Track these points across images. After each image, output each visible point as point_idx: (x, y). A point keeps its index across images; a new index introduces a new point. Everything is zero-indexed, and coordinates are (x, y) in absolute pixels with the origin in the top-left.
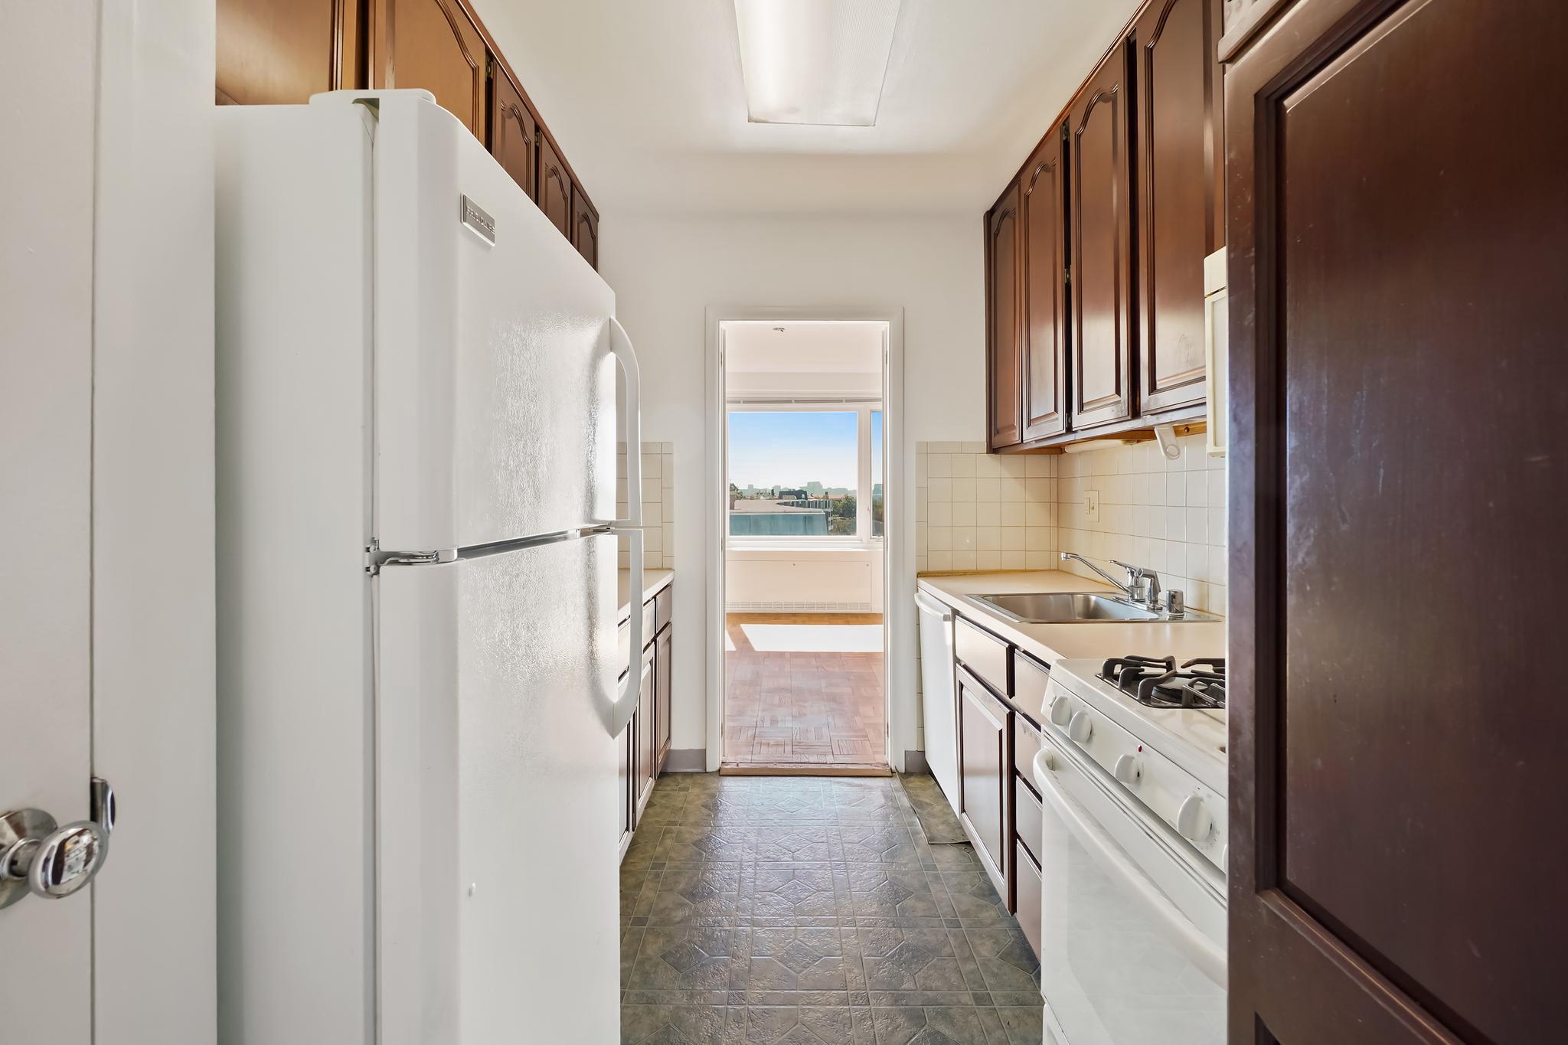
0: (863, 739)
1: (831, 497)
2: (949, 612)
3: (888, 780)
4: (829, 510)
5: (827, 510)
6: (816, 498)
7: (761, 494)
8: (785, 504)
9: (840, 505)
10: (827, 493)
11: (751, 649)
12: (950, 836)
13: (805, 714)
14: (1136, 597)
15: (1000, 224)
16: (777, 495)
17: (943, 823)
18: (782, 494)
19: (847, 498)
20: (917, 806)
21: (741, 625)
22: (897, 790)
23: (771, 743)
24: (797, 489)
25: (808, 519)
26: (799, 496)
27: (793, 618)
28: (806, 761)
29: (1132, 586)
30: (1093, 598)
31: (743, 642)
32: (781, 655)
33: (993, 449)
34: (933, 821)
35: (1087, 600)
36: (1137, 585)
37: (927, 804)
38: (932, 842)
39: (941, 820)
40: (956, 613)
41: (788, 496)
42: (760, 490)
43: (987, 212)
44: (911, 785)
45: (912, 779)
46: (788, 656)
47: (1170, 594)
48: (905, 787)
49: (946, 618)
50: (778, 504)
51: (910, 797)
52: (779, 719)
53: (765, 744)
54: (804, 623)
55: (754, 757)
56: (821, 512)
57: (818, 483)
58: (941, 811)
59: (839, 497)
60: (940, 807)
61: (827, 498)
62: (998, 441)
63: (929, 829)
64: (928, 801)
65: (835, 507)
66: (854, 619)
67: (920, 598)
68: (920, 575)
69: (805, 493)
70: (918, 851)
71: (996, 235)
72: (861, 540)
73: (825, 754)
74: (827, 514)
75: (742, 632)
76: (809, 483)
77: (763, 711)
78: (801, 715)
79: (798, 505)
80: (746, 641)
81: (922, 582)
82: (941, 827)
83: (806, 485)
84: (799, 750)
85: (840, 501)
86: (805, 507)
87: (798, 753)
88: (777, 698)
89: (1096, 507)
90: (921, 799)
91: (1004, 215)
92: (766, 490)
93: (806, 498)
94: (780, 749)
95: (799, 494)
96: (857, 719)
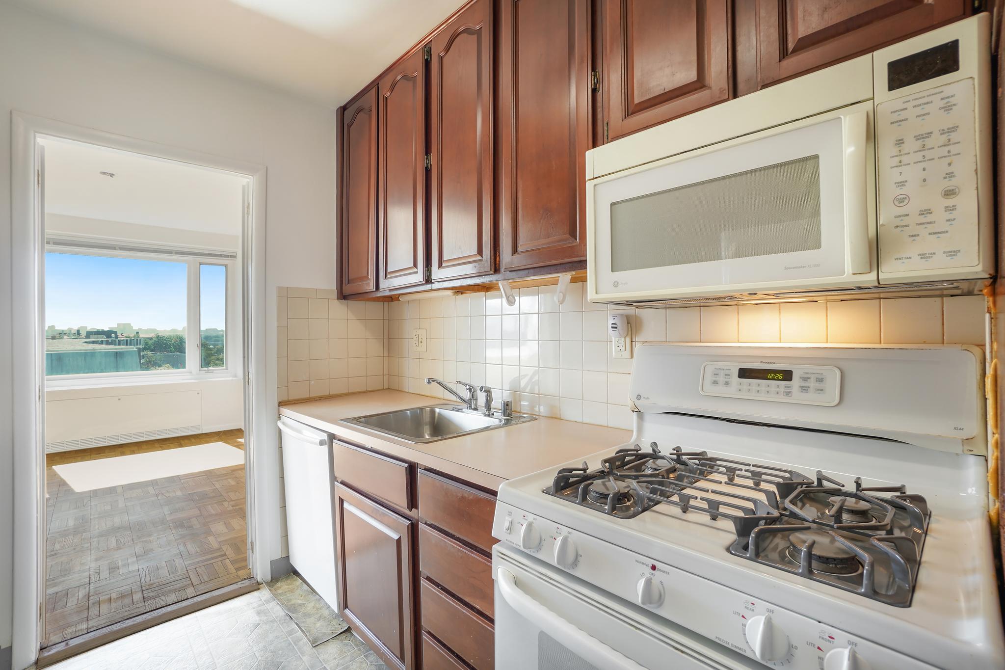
0: (221, 559)
1: (141, 336)
2: (325, 437)
3: (255, 593)
4: (141, 347)
5: (138, 347)
6: (126, 337)
7: (65, 334)
8: (93, 342)
9: (151, 342)
10: (137, 333)
11: (70, 491)
12: (329, 630)
13: (152, 550)
14: (473, 407)
15: (354, 118)
16: (83, 334)
17: (319, 620)
18: (89, 334)
19: (158, 337)
20: (291, 611)
21: (53, 467)
22: (267, 602)
23: (114, 596)
24: (106, 329)
25: (117, 355)
26: (109, 336)
27: (120, 450)
28: (163, 603)
29: (470, 399)
30: (437, 410)
31: (58, 486)
32: (112, 490)
33: (342, 297)
34: (310, 621)
35: (433, 412)
36: (474, 397)
37: (300, 605)
38: (316, 644)
39: (317, 616)
40: (332, 437)
41: (96, 336)
42: (63, 331)
43: (341, 107)
44: (280, 591)
45: (279, 584)
46: (119, 490)
47: (504, 403)
48: (276, 596)
49: (322, 443)
50: (86, 342)
51: (282, 604)
52: (120, 563)
53: (104, 601)
54: (133, 452)
55: (91, 623)
56: (133, 348)
57: (130, 324)
58: (314, 607)
59: (150, 336)
60: (312, 604)
61: (138, 337)
62: (347, 289)
63: (309, 631)
64: (300, 602)
65: (146, 344)
66: (186, 441)
67: (284, 423)
68: (281, 404)
69: (115, 333)
70: (305, 658)
71: (350, 126)
72: (191, 373)
73: (183, 588)
74: (139, 350)
75: (55, 474)
76: (118, 324)
77: (96, 560)
78: (146, 552)
79: (107, 343)
80: (63, 483)
81: (285, 411)
82: (318, 625)
83: (116, 326)
84: (151, 594)
85: (151, 339)
86: (115, 345)
87: (151, 598)
88: (113, 540)
89: (424, 342)
90: (293, 602)
91: (359, 110)
92: (70, 330)
93: (116, 337)
94: (127, 601)
95: (108, 334)
96: (211, 539)
